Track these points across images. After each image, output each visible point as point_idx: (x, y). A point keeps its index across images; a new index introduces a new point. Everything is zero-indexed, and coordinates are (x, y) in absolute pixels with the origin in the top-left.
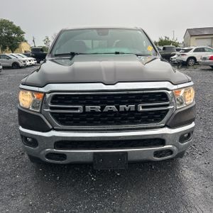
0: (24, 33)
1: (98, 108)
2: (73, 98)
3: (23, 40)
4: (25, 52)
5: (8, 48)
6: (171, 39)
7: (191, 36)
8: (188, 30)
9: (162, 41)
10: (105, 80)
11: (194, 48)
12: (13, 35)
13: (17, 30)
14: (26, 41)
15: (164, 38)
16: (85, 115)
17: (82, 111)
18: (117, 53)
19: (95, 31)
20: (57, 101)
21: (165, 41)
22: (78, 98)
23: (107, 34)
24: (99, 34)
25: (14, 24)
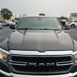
0: (12, 13)
1: (35, 64)
2: (22, 58)
3: (12, 16)
4: (12, 20)
5: (6, 18)
6: (65, 17)
7: (73, 16)
8: (71, 14)
9: (62, 17)
10: (39, 49)
11: (74, 21)
12: (8, 14)
13: (10, 12)
14: (13, 16)
15: (62, 16)
16: (28, 67)
17: (27, 65)
18: (45, 29)
19: (36, 18)
20: (14, 59)
21: (63, 17)
22: (25, 58)
23: (41, 20)
24: (38, 19)
25: (9, 10)
